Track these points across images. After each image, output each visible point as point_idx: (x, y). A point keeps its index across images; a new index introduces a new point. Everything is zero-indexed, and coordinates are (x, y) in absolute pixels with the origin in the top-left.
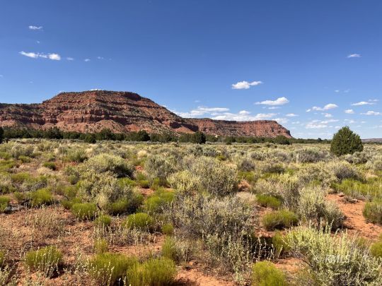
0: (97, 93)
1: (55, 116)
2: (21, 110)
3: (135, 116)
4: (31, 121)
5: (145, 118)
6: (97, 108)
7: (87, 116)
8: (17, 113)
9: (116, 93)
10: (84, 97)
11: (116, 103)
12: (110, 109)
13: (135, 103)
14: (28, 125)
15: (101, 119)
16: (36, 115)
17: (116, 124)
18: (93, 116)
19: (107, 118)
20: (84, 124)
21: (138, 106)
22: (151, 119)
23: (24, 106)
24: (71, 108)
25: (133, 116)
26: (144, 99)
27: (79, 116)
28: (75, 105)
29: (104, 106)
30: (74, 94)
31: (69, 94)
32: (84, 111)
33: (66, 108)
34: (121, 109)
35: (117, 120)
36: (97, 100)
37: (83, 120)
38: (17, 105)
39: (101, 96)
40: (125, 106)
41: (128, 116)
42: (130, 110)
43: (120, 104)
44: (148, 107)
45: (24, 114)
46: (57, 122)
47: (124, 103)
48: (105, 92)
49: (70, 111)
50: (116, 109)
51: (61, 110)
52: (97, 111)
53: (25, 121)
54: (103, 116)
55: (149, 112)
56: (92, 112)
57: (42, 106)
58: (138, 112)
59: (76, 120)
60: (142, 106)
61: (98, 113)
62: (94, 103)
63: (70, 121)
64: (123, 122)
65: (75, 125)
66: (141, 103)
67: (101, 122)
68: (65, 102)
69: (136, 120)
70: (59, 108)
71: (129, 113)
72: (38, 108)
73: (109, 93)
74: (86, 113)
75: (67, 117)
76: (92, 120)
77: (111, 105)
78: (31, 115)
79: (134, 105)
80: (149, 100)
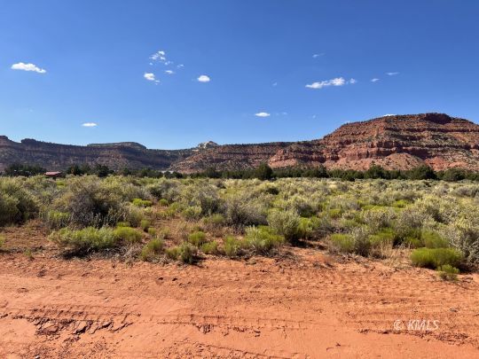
0: (387, 120)
1: (336, 152)
2: (302, 148)
3: (441, 146)
4: (312, 159)
5: (457, 147)
6: (387, 139)
7: (374, 150)
8: (298, 151)
9: (412, 117)
10: (371, 126)
11: (413, 130)
12: (404, 138)
13: (441, 127)
14: (309, 164)
15: (391, 152)
16: (317, 152)
17: (411, 158)
18: (381, 149)
19: (400, 150)
20: (369, 160)
21: (446, 131)
22: (467, 148)
23: (306, 144)
24: (354, 141)
25: (437, 146)
26: (456, 121)
27: (364, 151)
28: (360, 138)
29: (395, 136)
30: (359, 125)
31: (352, 125)
32: (370, 144)
33: (348, 142)
34: (419, 138)
35: (413, 153)
36: (387, 129)
37: (368, 155)
38: (299, 143)
39: (392, 124)
40: (425, 134)
41: (430, 146)
42: (433, 138)
43: (419, 130)
44: (463, 131)
45: (305, 152)
46: (338, 159)
47: (424, 130)
48: (397, 117)
49: (353, 146)
50: (413, 138)
51: (343, 144)
52: (386, 143)
53: (306, 160)
54: (394, 149)
55: (465, 139)
56: (379, 145)
57: (323, 142)
58: (446, 139)
59: (360, 156)
60: (452, 131)
61: (387, 145)
62: (383, 133)
63: (353, 157)
64: (422, 154)
65: (359, 162)
66: (450, 126)
67: (391, 156)
68: (348, 136)
69: (442, 152)
70: (341, 143)
71: (432, 142)
72: (319, 145)
73: (404, 117)
74: (372, 146)
75: (349, 153)
76: (379, 154)
77: (405, 134)
78: (311, 153)
79: (439, 130)
80: (464, 121)
